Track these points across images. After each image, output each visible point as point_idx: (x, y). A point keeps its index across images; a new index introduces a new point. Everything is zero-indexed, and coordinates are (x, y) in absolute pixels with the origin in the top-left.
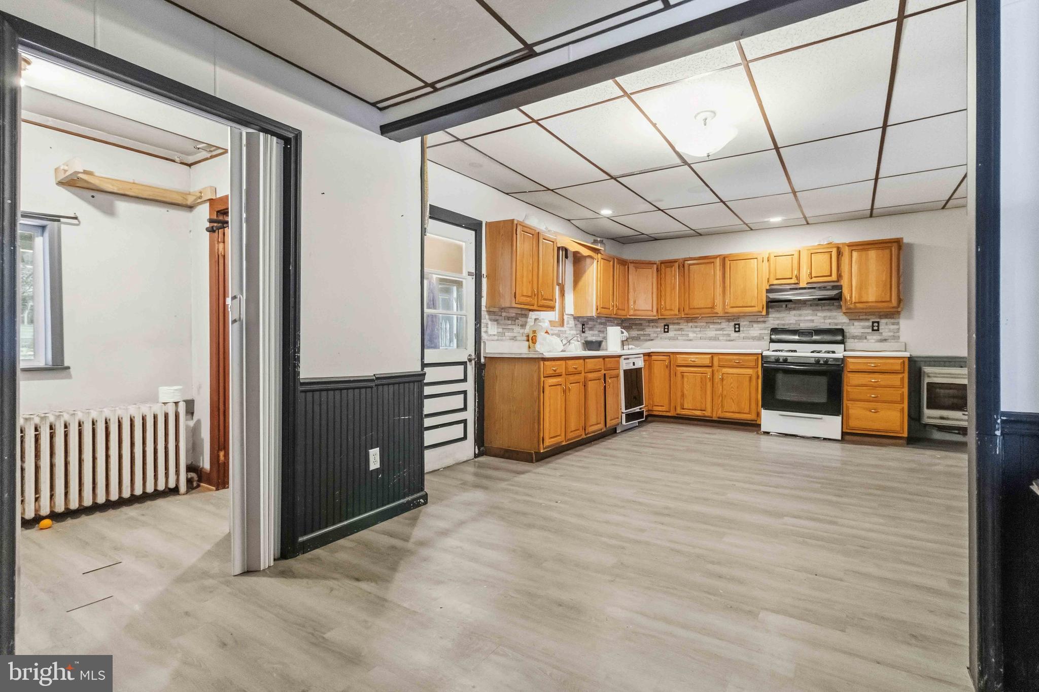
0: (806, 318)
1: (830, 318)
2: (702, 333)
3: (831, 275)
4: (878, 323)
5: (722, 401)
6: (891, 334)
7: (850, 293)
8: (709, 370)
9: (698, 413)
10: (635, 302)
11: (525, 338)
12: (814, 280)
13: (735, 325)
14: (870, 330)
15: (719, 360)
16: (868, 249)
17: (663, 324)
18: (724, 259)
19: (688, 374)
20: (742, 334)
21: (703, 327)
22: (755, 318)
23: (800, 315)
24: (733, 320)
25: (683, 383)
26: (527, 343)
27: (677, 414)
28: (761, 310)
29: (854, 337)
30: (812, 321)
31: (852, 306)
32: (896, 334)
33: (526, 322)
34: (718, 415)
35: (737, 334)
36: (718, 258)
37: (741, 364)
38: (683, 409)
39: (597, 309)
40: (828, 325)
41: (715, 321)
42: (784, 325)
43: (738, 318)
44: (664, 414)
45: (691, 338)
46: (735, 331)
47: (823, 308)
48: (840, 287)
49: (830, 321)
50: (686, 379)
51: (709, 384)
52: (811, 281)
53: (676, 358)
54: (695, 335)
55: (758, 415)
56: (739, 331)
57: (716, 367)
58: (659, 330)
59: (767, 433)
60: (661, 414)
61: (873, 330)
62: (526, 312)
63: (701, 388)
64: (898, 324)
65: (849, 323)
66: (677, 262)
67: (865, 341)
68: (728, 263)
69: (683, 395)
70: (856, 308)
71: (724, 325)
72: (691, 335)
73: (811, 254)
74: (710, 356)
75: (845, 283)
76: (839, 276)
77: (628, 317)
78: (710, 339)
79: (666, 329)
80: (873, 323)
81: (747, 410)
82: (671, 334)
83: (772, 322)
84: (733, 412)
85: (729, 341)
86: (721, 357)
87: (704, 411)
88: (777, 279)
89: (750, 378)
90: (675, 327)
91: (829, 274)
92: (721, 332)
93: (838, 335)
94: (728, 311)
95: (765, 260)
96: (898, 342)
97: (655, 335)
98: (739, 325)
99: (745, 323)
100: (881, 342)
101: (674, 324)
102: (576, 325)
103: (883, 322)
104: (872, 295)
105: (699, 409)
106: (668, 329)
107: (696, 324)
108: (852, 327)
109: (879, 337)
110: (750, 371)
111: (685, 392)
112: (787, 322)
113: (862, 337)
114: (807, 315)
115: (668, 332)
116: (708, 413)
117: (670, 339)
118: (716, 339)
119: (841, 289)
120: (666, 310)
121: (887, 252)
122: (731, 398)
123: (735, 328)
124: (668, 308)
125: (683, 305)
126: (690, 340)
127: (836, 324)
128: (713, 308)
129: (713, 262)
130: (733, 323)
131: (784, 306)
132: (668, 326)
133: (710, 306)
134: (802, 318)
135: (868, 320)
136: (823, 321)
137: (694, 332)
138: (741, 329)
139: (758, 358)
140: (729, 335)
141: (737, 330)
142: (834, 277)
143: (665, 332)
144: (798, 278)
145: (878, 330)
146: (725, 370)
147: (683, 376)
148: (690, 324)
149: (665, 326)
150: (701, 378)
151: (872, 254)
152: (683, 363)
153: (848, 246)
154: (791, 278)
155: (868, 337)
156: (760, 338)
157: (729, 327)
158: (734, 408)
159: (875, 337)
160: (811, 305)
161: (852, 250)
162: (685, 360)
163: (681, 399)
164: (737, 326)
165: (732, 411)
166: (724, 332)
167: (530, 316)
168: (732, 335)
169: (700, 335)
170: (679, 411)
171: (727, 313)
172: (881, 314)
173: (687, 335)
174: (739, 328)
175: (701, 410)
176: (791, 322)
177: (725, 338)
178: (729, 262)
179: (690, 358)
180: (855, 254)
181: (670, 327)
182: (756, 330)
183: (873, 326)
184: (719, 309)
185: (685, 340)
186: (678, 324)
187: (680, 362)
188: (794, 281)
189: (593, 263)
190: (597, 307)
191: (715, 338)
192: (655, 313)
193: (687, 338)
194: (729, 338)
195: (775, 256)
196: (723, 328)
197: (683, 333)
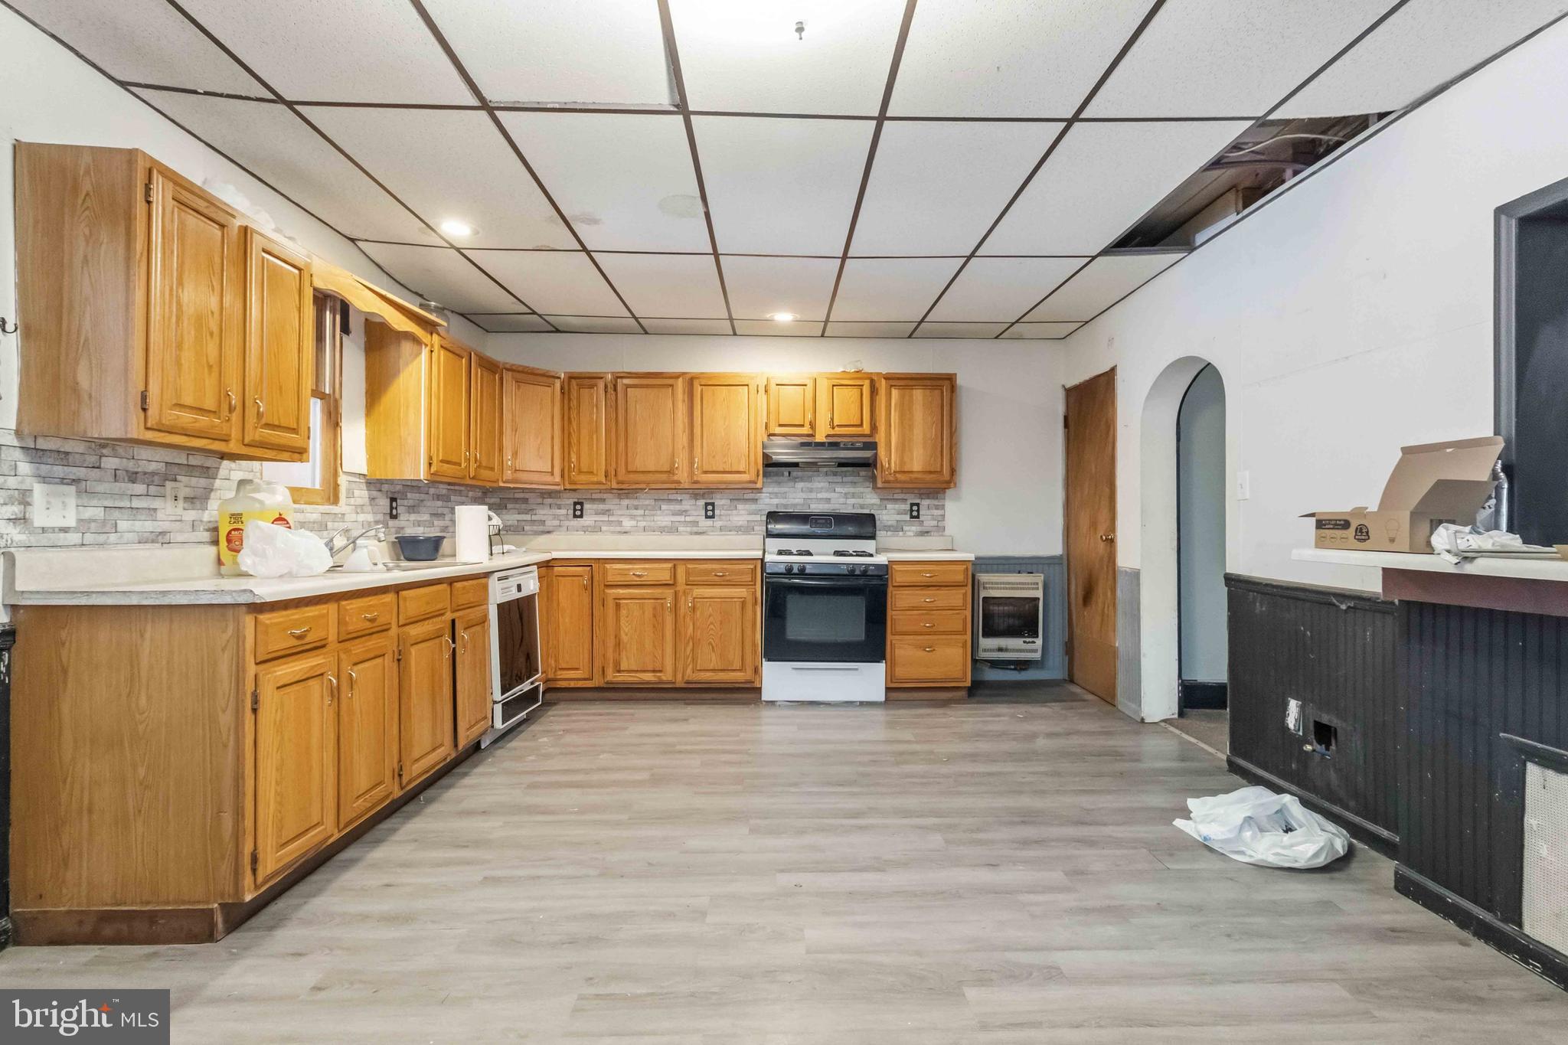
0: (820, 496)
1: (853, 496)
2: (648, 518)
3: (861, 425)
4: (918, 505)
5: (693, 650)
6: (934, 523)
7: (889, 458)
8: (668, 593)
9: (648, 677)
10: (515, 454)
11: (206, 536)
12: (838, 431)
13: (707, 504)
14: (907, 517)
15: (688, 573)
16: (911, 387)
17: (571, 501)
18: (691, 380)
19: (629, 601)
20: (717, 523)
21: (649, 507)
22: (745, 492)
23: (811, 490)
24: (703, 496)
25: (618, 620)
26: (213, 549)
27: (607, 683)
28: (753, 478)
29: (888, 528)
30: (828, 500)
31: (891, 478)
32: (940, 524)
33: (209, 490)
34: (686, 678)
35: (709, 522)
36: (681, 379)
37: (728, 578)
38: (619, 671)
39: (430, 464)
40: (850, 507)
41: (670, 497)
42: (785, 506)
43: (712, 493)
44: (580, 684)
45: (628, 529)
46: (707, 517)
47: (845, 479)
48: (873, 446)
49: (851, 501)
50: (624, 612)
51: (669, 619)
52: (832, 432)
53: (605, 572)
54: (633, 523)
55: (757, 671)
56: (713, 517)
57: (681, 586)
58: (563, 512)
59: (773, 703)
60: (572, 684)
61: (912, 517)
62: (210, 462)
63: (654, 627)
64: (943, 507)
65: (880, 505)
66: (602, 378)
67: (901, 533)
68: (698, 389)
69: (618, 644)
70: (897, 481)
71: (688, 504)
72: (628, 523)
73: (833, 386)
74: (670, 565)
75: (880, 438)
76: (874, 427)
77: (501, 484)
78: (663, 530)
79: (578, 510)
80: (912, 505)
81: (737, 665)
82: (588, 520)
83: (767, 501)
84: (713, 670)
85: (697, 533)
86: (689, 566)
87: (660, 671)
88: (780, 425)
89: (743, 604)
90: (595, 506)
91: (859, 423)
92: (682, 518)
93: (863, 525)
94: (699, 479)
95: (762, 390)
96: (942, 536)
97: (557, 523)
98: (713, 504)
99: (723, 502)
100: (922, 536)
101: (593, 500)
102: (372, 499)
103: (925, 503)
104: (917, 461)
105: (650, 668)
106: (581, 510)
107: (636, 502)
108: (884, 512)
109: (919, 529)
110: (741, 592)
111: (624, 638)
112: (791, 501)
113: (897, 528)
114: (820, 490)
115: (581, 516)
116: (667, 676)
117: (585, 529)
118: (672, 530)
119: (876, 449)
120: (580, 472)
121: (937, 392)
122: (710, 643)
123: (706, 511)
124: (584, 469)
125: (614, 465)
126: (625, 532)
127: (862, 507)
128: (671, 472)
129: (672, 386)
130: (701, 503)
131: (787, 474)
132: (581, 504)
133: (666, 468)
134: (813, 495)
135: (904, 500)
136: (842, 500)
137: (632, 517)
138: (717, 512)
139: (755, 567)
140: (695, 523)
141: (710, 513)
142: (866, 428)
143: (575, 516)
144: (812, 425)
145: (918, 517)
146: (698, 591)
147: (618, 606)
148: (625, 502)
149: (575, 504)
150: (655, 609)
151: (918, 394)
152: (619, 579)
153: (884, 378)
154: (803, 426)
155: (905, 528)
156: (748, 529)
157: (695, 509)
158: (714, 661)
159: (914, 528)
160: (826, 474)
161: (892, 386)
162: (622, 572)
163: (614, 651)
164: (710, 508)
165: (711, 668)
166: (688, 519)
167: (222, 473)
168: (700, 524)
169: (642, 524)
170: (612, 676)
171: (696, 482)
172: (925, 491)
173: (620, 523)
174: (713, 510)
175: (654, 671)
176: (797, 501)
177: (689, 529)
178: (700, 388)
179: (633, 569)
180: (895, 393)
181: (587, 506)
182: (742, 514)
183: (912, 511)
184: (682, 475)
185: (613, 532)
186: (603, 500)
187: (611, 578)
188: (806, 430)
189: (420, 353)
190: (431, 458)
191: (671, 528)
192: (558, 479)
193: (618, 529)
194: (695, 529)
195: (777, 385)
196: (686, 511)
197: (611, 518)
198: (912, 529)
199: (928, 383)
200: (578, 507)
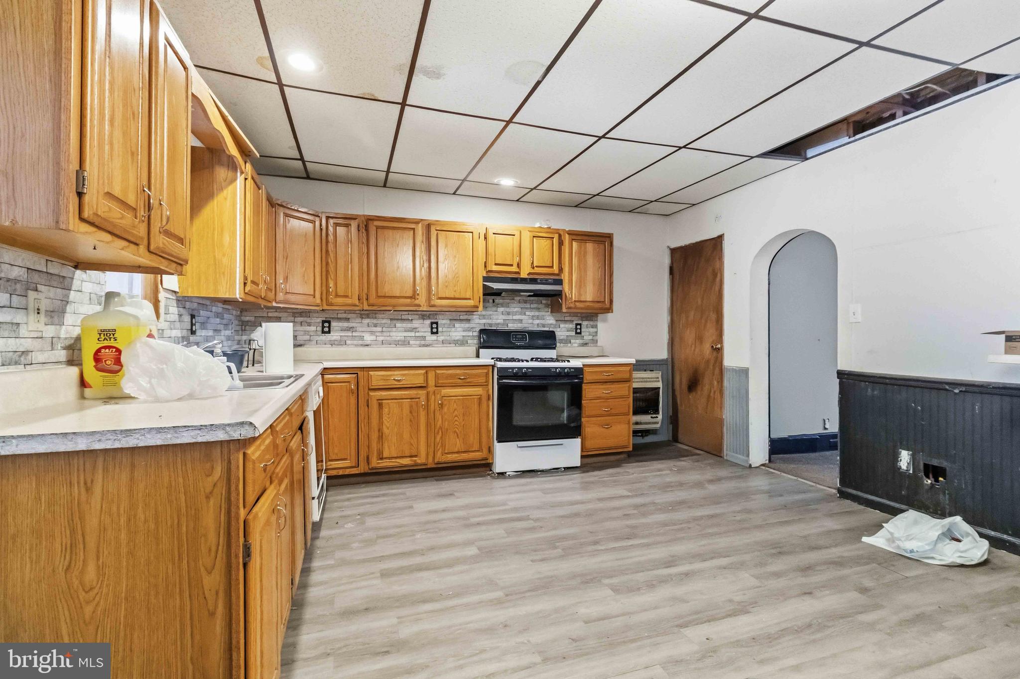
0: (515, 317)
1: (538, 318)
2: (385, 334)
3: (552, 267)
4: (580, 325)
5: (442, 437)
6: (591, 337)
7: (570, 290)
8: (422, 393)
9: (406, 461)
10: (286, 279)
12: (537, 270)
13: (432, 323)
14: (573, 333)
15: (437, 377)
16: (585, 241)
17: (320, 320)
18: (428, 226)
19: (390, 401)
20: (441, 337)
21: (386, 325)
22: (463, 314)
23: (508, 314)
24: (429, 318)
25: (381, 417)
27: (372, 469)
28: (477, 304)
29: (561, 341)
30: (521, 321)
31: (572, 305)
32: (595, 338)
33: (66, 302)
34: (436, 461)
35: (434, 337)
36: (420, 224)
37: (468, 380)
38: (382, 459)
39: (245, 284)
40: (536, 326)
41: (403, 317)
42: (491, 325)
43: (436, 314)
44: (347, 472)
45: (368, 343)
46: (432, 333)
47: (532, 306)
48: (560, 282)
49: (537, 322)
50: (385, 410)
51: (423, 414)
52: (533, 271)
53: (369, 378)
54: (373, 338)
55: (490, 450)
56: (437, 333)
57: (431, 389)
58: (313, 328)
59: (502, 475)
60: (341, 473)
61: (577, 333)
62: (67, 271)
63: (411, 421)
64: (596, 327)
65: (556, 325)
66: (355, 219)
67: (569, 345)
68: (434, 233)
69: (381, 437)
70: (576, 308)
71: (417, 323)
72: (368, 338)
73: (534, 237)
74: (423, 371)
75: (565, 277)
76: (561, 270)
77: (274, 304)
78: (397, 343)
79: (326, 327)
80: (577, 325)
81: (476, 447)
82: (335, 335)
83: (477, 321)
84: (458, 452)
85: (424, 346)
86: (438, 372)
87: (416, 456)
88: (496, 264)
89: (480, 399)
90: (341, 324)
91: (551, 265)
92: (413, 334)
93: (546, 339)
94: (436, 304)
95: (482, 237)
96: (596, 346)
97: (307, 337)
98: (437, 323)
99: (444, 322)
100: (583, 346)
101: (339, 319)
102: (180, 315)
103: (585, 323)
104: (590, 294)
105: (407, 454)
106: (329, 327)
107: (375, 321)
108: (558, 329)
109: (581, 341)
110: (479, 391)
111: (386, 431)
112: (494, 321)
113: (567, 341)
114: (515, 313)
115: (329, 332)
116: (420, 460)
117: (332, 343)
118: (405, 343)
119: (561, 284)
120: (337, 296)
121: (602, 246)
122: (455, 432)
123: (432, 328)
124: (340, 293)
125: (365, 291)
126: (367, 345)
127: (544, 326)
128: (414, 296)
129: (414, 229)
130: (428, 322)
131: (491, 301)
132: (329, 322)
133: (410, 294)
134: (510, 317)
135: (572, 321)
136: (531, 321)
137: (372, 333)
138: (440, 329)
139: (488, 371)
140: (424, 338)
141: (435, 330)
142: (556, 269)
143: (323, 332)
144: (519, 265)
145: (580, 333)
146: (446, 391)
147: (380, 406)
148: (366, 321)
149: (324, 322)
150: (411, 406)
151: (590, 246)
152: (381, 384)
153: (569, 234)
154: (512, 265)
155: (572, 341)
156: (462, 343)
157: (424, 326)
158: (459, 445)
159: (578, 341)
160: (519, 302)
161: (573, 239)
162: (385, 379)
163: (378, 442)
164: (434, 326)
165: (456, 450)
166: (417, 334)
167: (76, 284)
168: (427, 338)
169: (381, 338)
170: (375, 463)
171: (434, 306)
172: (583, 315)
173: (362, 338)
174: (437, 328)
175: (411, 456)
176: (499, 321)
177: (418, 342)
178: (436, 232)
179: (394, 375)
180: (575, 244)
181: (333, 324)
182: (458, 331)
183: (576, 329)
184: (422, 300)
185: (356, 345)
186: (347, 320)
187: (375, 383)
188: (514, 269)
189: (235, 179)
190: (246, 278)
192: (318, 301)
193: (361, 342)
194: (423, 342)
195: (494, 234)
196: (416, 328)
197: (354, 334)
198: (576, 342)
199: (597, 239)
200: (326, 325)
